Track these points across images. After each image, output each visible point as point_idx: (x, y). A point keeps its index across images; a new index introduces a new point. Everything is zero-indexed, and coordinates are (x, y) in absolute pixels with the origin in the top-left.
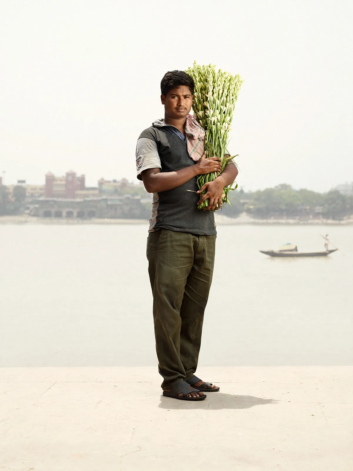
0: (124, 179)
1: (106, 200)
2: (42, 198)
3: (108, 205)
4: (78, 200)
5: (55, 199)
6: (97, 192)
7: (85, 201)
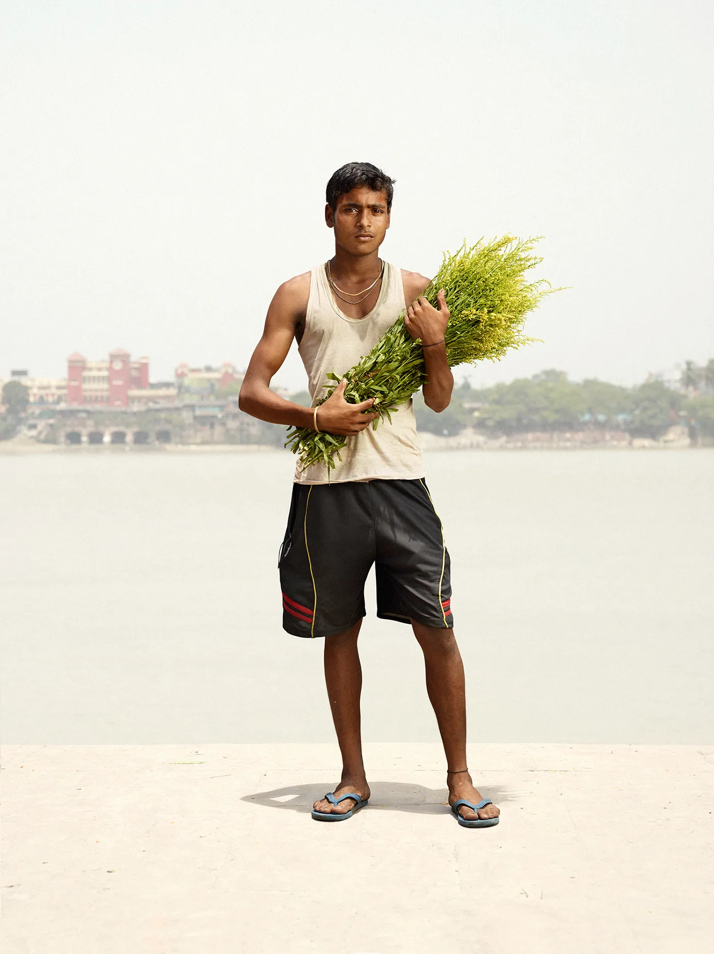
0: (227, 365)
1: (192, 407)
2: (63, 406)
3: (195, 418)
4: (136, 407)
5: (89, 407)
6: (173, 391)
7: (149, 411)
